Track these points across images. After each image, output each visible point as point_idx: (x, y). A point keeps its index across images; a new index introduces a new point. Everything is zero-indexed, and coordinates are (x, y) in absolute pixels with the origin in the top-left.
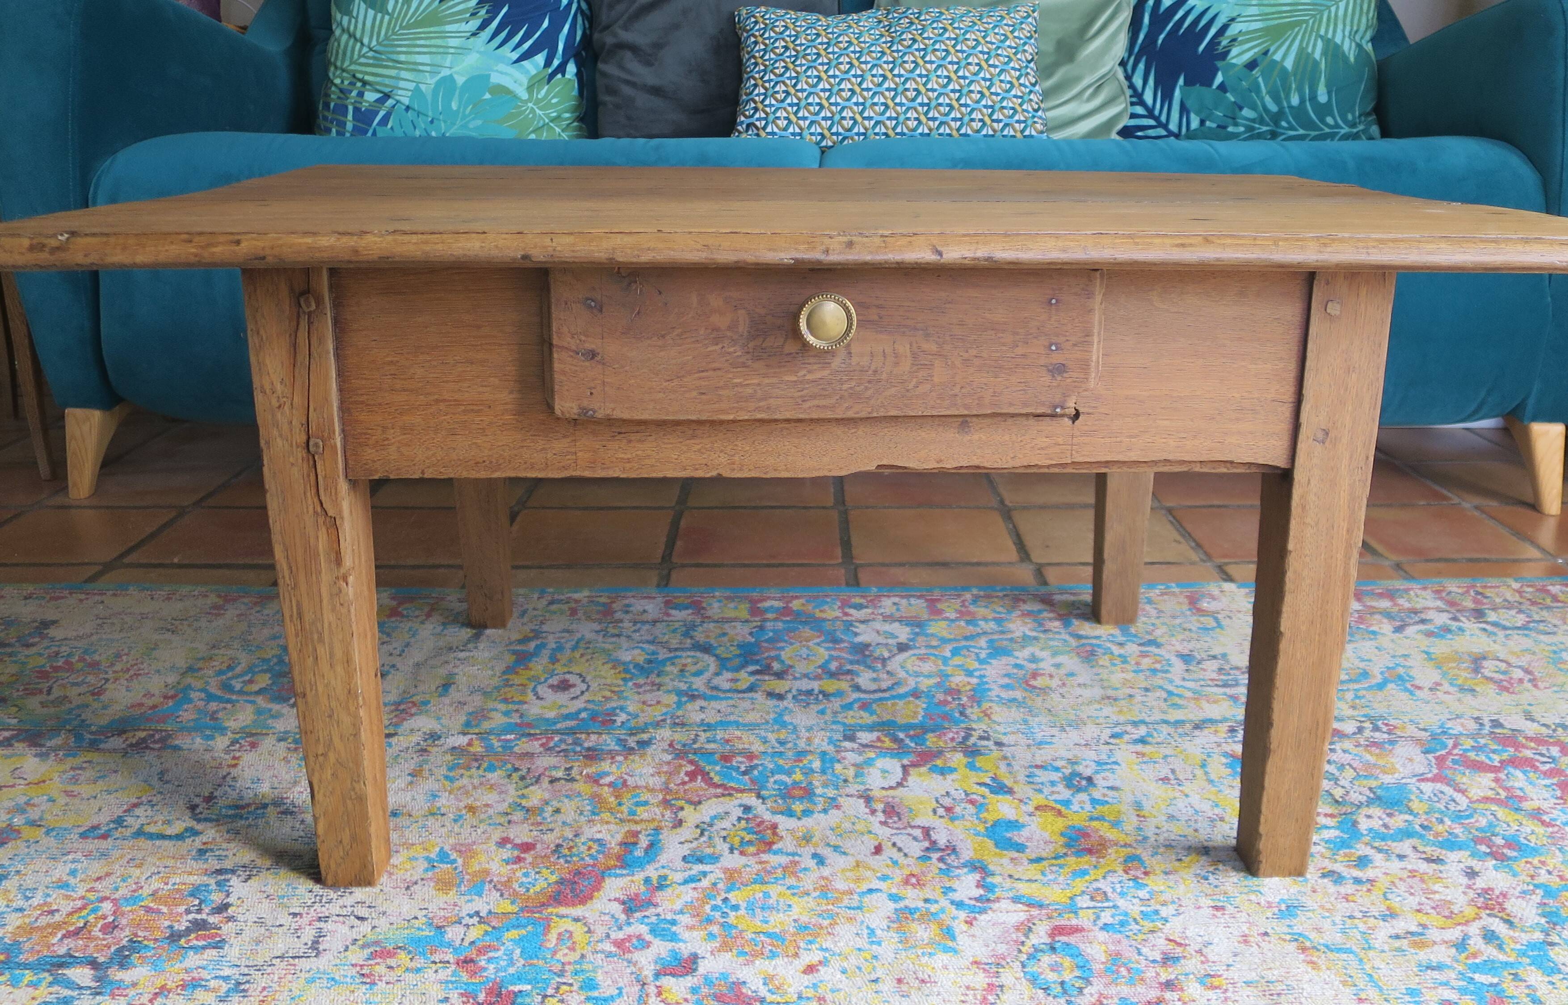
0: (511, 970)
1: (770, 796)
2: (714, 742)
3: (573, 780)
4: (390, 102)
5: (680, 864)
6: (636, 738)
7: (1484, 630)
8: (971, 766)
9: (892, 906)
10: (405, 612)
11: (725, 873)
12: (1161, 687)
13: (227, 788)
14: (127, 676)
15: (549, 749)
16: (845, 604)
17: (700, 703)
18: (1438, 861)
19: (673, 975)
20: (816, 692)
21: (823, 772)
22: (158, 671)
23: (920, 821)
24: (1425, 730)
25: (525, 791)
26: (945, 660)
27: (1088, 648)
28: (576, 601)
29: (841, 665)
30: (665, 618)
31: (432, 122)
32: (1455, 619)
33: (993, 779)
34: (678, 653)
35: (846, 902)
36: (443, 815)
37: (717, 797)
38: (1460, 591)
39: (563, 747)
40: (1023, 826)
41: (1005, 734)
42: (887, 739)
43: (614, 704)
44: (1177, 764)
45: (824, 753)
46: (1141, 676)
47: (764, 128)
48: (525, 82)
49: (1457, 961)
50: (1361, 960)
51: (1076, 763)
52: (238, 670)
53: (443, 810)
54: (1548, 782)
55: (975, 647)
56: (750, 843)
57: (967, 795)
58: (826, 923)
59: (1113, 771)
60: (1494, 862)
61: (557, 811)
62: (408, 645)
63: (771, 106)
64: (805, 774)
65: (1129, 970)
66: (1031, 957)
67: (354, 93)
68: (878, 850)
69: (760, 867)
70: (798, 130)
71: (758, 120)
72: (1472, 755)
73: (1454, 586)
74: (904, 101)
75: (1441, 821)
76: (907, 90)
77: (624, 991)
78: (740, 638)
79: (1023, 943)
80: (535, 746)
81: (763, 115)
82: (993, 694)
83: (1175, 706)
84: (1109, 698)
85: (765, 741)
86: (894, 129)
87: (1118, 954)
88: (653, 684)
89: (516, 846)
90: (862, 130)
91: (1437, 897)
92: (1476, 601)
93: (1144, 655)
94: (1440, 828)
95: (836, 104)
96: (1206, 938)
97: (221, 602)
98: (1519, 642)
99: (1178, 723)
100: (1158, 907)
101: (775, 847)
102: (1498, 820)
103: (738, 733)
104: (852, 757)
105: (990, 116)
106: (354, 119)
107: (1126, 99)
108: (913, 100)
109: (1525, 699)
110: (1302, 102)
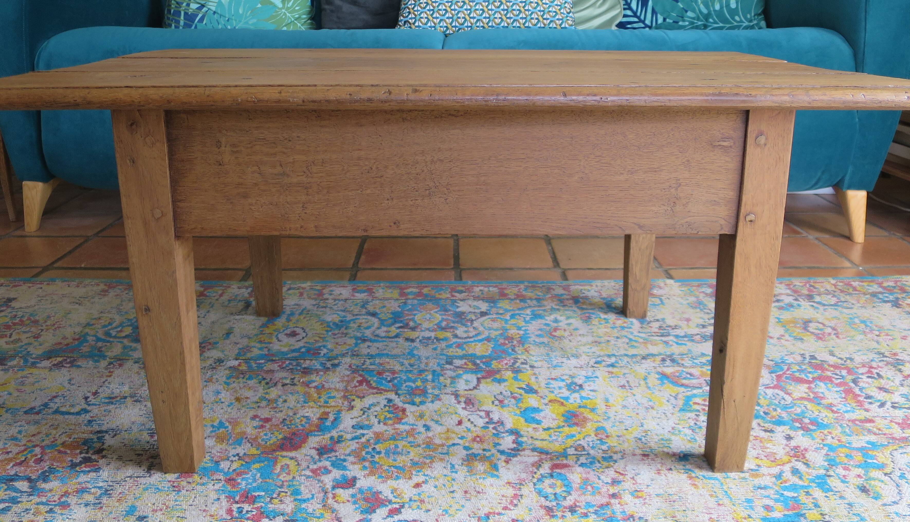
0: (254, 485)
1: (403, 394)
2: (374, 364)
3: (294, 385)
4: (205, 9)
5: (350, 429)
6: (331, 363)
7: (813, 306)
8: (516, 379)
9: (465, 452)
10: (208, 294)
11: (374, 434)
12: (626, 336)
13: (105, 388)
14: (53, 328)
15: (283, 368)
16: (453, 290)
17: (368, 343)
18: (771, 431)
19: (343, 488)
21: (433, 381)
22: (71, 325)
23: (484, 408)
24: (772, 360)
25: (268, 391)
26: (506, 321)
27: (587, 315)
28: (303, 288)
29: (447, 325)
30: (352, 298)
31: (228, 20)
32: (796, 300)
33: (528, 385)
34: (358, 317)
35: (440, 450)
36: (222, 403)
37: (373, 394)
38: (801, 284)
39: (291, 367)
40: (542, 411)
41: (536, 361)
42: (470, 364)
43: (320, 344)
44: (630, 378)
45: (434, 371)
46: (615, 331)
47: (414, 23)
49: (775, 484)
50: (722, 484)
51: (574, 377)
52: (114, 325)
53: (223, 400)
54: (838, 389)
55: (523, 314)
56: (390, 418)
57: (512, 393)
58: (428, 461)
59: (594, 381)
60: (802, 432)
61: (285, 401)
62: (208, 312)
63: (418, 11)
64: (422, 381)
65: (593, 488)
66: (539, 480)
67: (184, 4)
68: (460, 423)
69: (393, 431)
70: (433, 25)
71: (410, 19)
72: (797, 374)
73: (797, 282)
74: (493, 8)
75: (775, 410)
77: (315, 496)
78: (393, 309)
79: (535, 473)
80: (275, 367)
81: (413, 16)
82: (531, 340)
83: (633, 347)
84: (596, 342)
85: (402, 364)
86: (487, 24)
87: (587, 479)
88: (343, 333)
89: (261, 420)
90: (469, 25)
91: (768, 450)
92: (809, 290)
93: (618, 319)
94: (774, 414)
95: (455, 10)
96: (637, 471)
97: (106, 288)
98: (831, 312)
99: (634, 356)
100: (612, 454)
101: (403, 421)
102: (807, 409)
103: (388, 360)
104: (450, 373)
105: (542, 16)
106: (185, 19)
107: (622, 7)
108: (498, 7)
109: (831, 343)
110: (721, 7)
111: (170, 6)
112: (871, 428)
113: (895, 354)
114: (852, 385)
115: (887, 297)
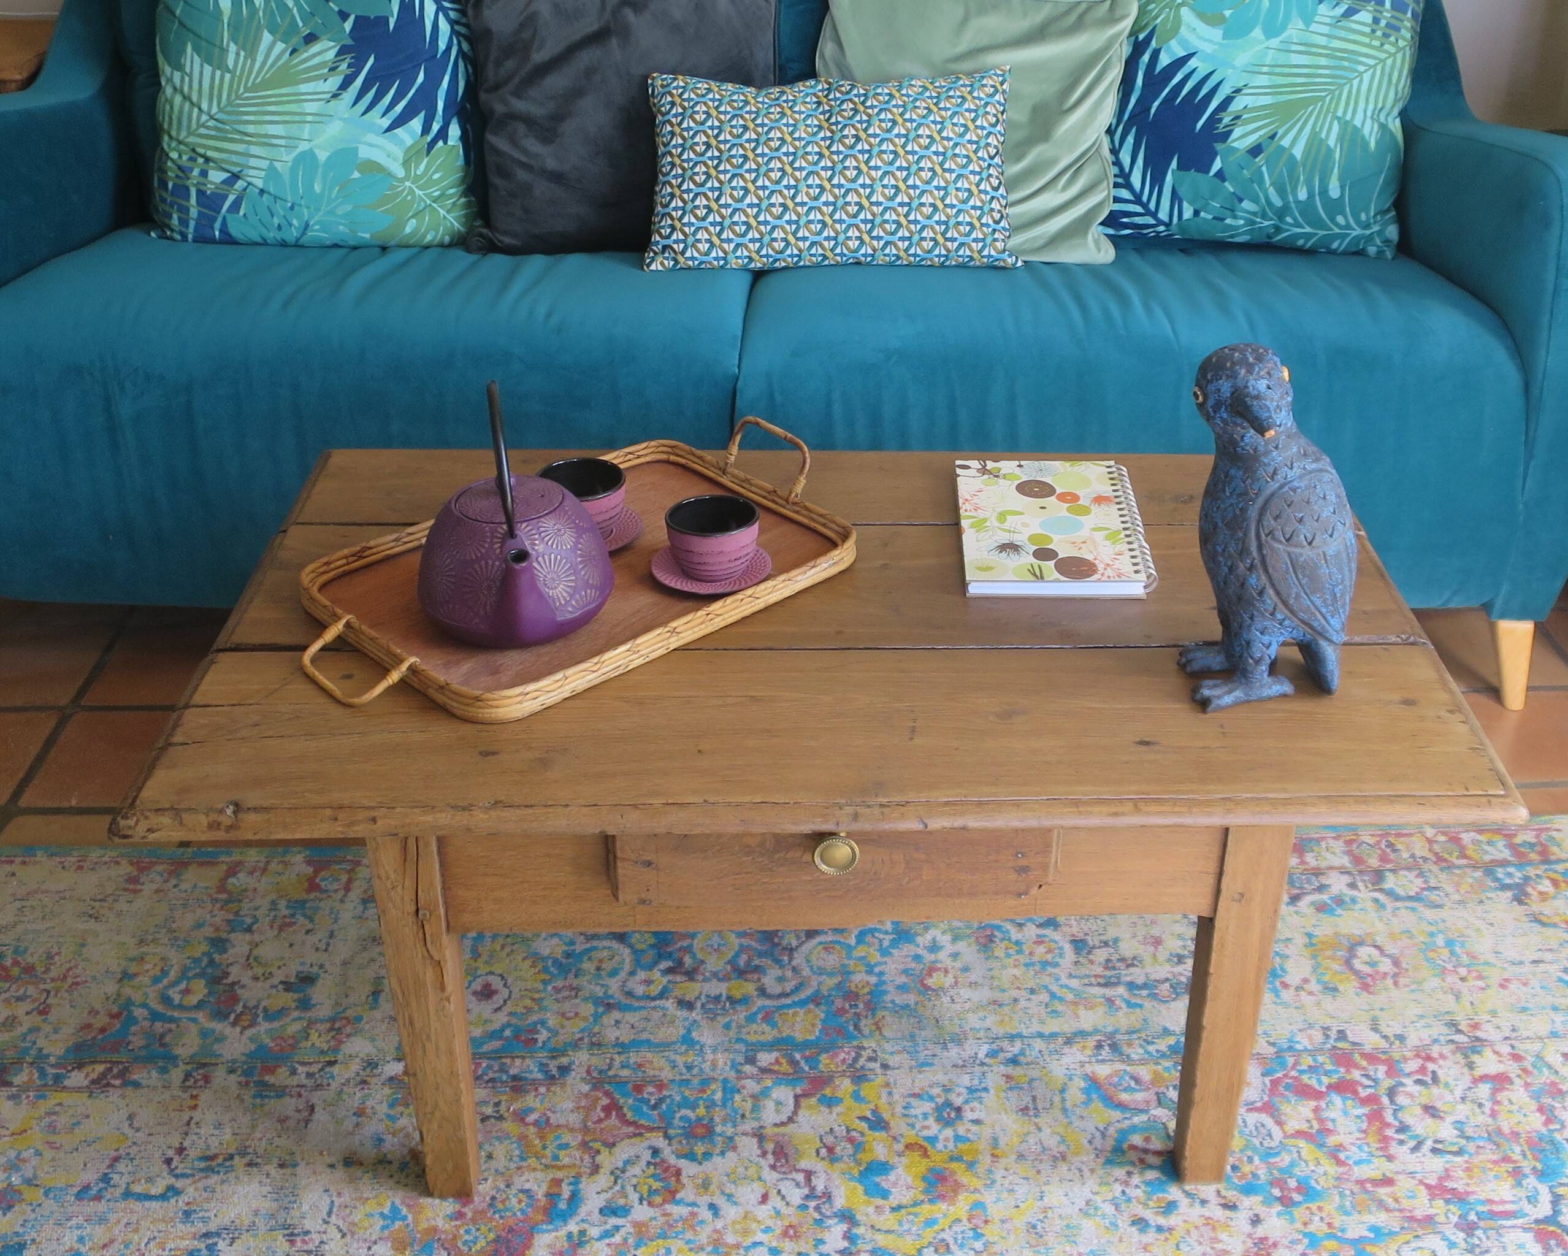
1: (677, 1135)
2: (627, 1067)
3: (501, 1118)
4: (240, 184)
5: (596, 1216)
6: (556, 1064)
7: (1377, 900)
8: (857, 1096)
10: (323, 885)
11: (634, 1226)
12: (1046, 987)
13: (193, 1136)
14: (66, 986)
15: (478, 1078)
17: (616, 1015)
18: (1233, 1207)
21: (724, 1105)
22: (95, 978)
23: (803, 1164)
24: (1273, 1044)
26: (849, 949)
27: (988, 931)
29: (749, 961)
31: (292, 208)
32: (1353, 885)
33: (875, 1112)
34: (595, 943)
36: (390, 1161)
37: (629, 1137)
39: (491, 1075)
40: (893, 1168)
41: (892, 1053)
42: (784, 1061)
43: (535, 1018)
44: (1039, 1090)
45: (725, 1081)
46: (1031, 972)
47: (683, 253)
48: (400, 155)
51: (949, 1091)
52: (173, 975)
54: (1360, 1111)
55: (880, 931)
56: (657, 1190)
57: (848, 1131)
59: (981, 1100)
60: (1280, 1207)
61: (490, 1157)
63: (690, 224)
64: (707, 1107)
67: (196, 172)
68: (765, 1198)
69: (663, 1219)
70: (721, 255)
71: (675, 242)
72: (1306, 1077)
75: (1251, 1161)
76: (848, 204)
81: (681, 237)
82: (888, 999)
83: (1054, 1013)
84: (995, 1002)
85: (674, 1065)
86: (832, 250)
88: (571, 988)
90: (796, 252)
91: (1220, 1246)
93: (1039, 940)
94: (1247, 1169)
95: (766, 223)
97: (134, 872)
98: (1403, 919)
99: (1052, 1037)
101: (678, 1196)
102: (1300, 1158)
103: (649, 1055)
104: (751, 1086)
105: (943, 234)
106: (199, 203)
107: (1112, 180)
108: (855, 216)
109: (1379, 1000)
110: (1311, 195)
111: (163, 171)
112: (1385, 1197)
113: (1476, 1027)
114: (1385, 1101)
115: (1510, 875)
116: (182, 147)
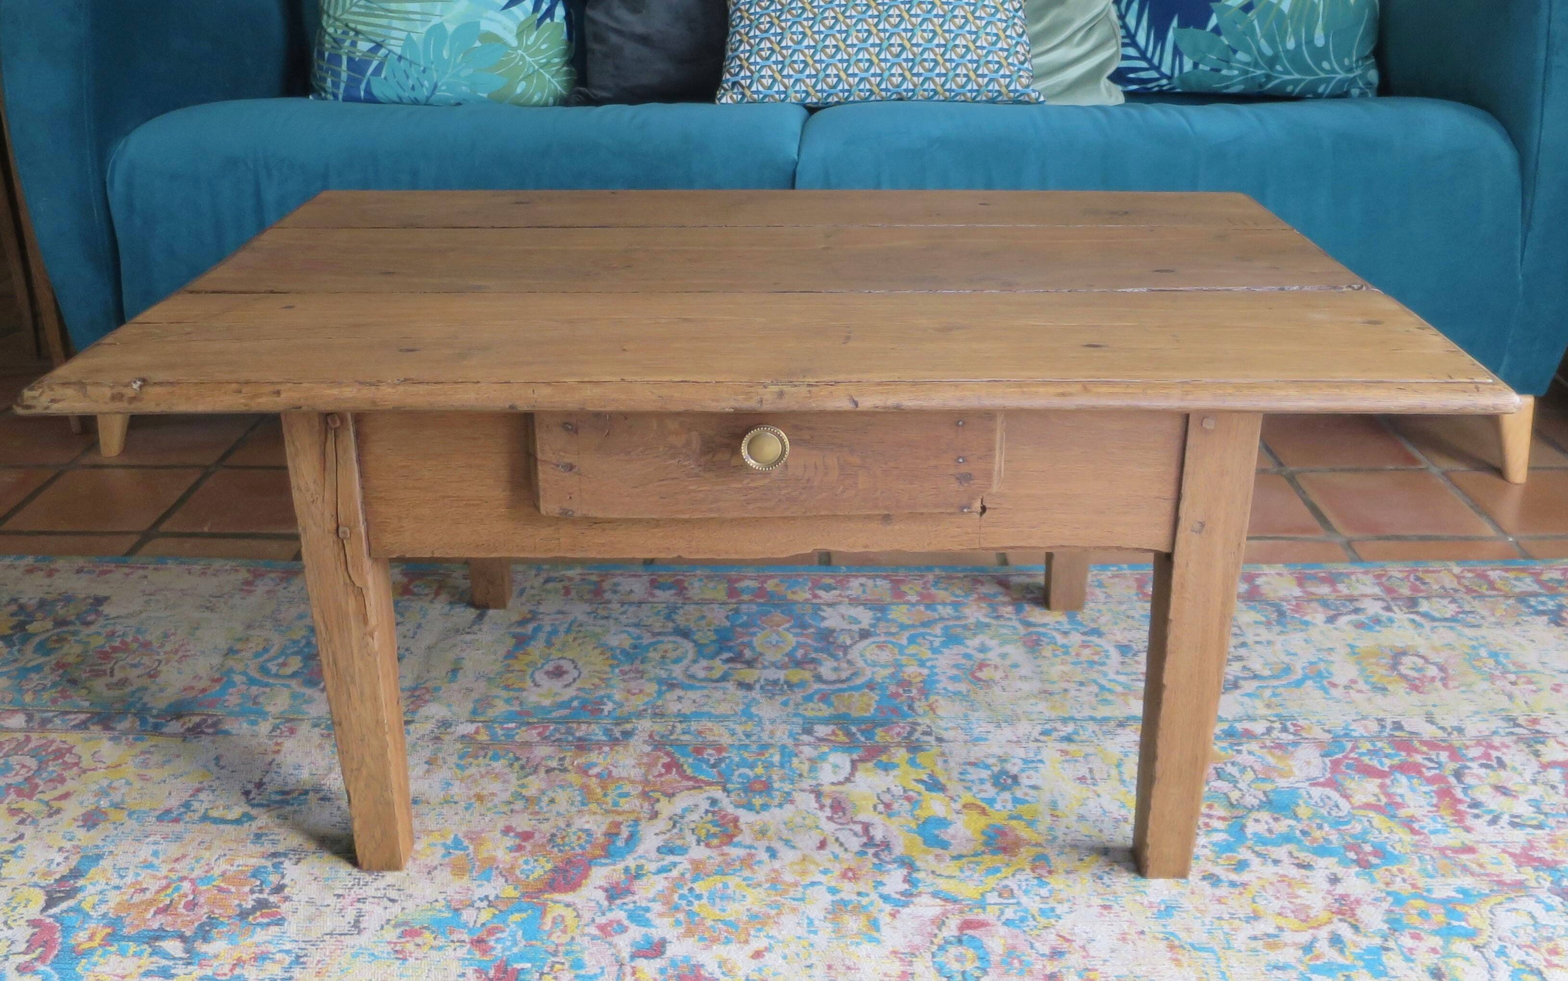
0: (515, 950)
1: (735, 790)
2: (688, 733)
3: (565, 770)
4: (382, 52)
5: (654, 855)
6: (620, 728)
7: (1413, 621)
8: (912, 763)
9: (829, 897)
10: (416, 590)
11: (692, 864)
12: (1095, 681)
13: (273, 775)
14: (176, 658)
15: (545, 738)
16: (816, 585)
17: (679, 692)
18: (1307, 867)
19: (646, 956)
20: (782, 682)
21: (782, 766)
22: (203, 652)
23: (862, 817)
24: (1329, 731)
25: (525, 781)
26: (902, 648)
27: (1034, 637)
28: (570, 579)
29: (806, 655)
30: (650, 599)
32: (1388, 609)
33: (931, 776)
34: (660, 638)
35: (792, 894)
36: (456, 803)
37: (689, 789)
38: (1400, 575)
39: (558, 736)
40: (950, 823)
41: (946, 729)
42: (840, 733)
43: (602, 693)
44: (1096, 764)
45: (784, 747)
46: (1079, 669)
47: (749, 88)
48: (514, 28)
49: (1301, 962)
50: (1218, 959)
51: (1005, 761)
52: (273, 652)
53: (456, 798)
54: (1427, 789)
55: (929, 634)
56: (715, 835)
57: (905, 791)
58: (773, 912)
59: (1036, 769)
60: (1357, 869)
61: (552, 801)
62: (419, 626)
64: (765, 767)
65: (1021, 962)
66: (941, 948)
67: (347, 43)
68: (823, 845)
69: (720, 859)
70: (782, 88)
71: (743, 78)
72: (1366, 759)
73: (1396, 571)
75: (1320, 827)
77: (606, 970)
78: (717, 622)
79: (935, 936)
80: (533, 735)
81: (748, 74)
82: (940, 687)
83: (1106, 702)
84: (1045, 692)
85: (733, 733)
86: (878, 85)
87: (1014, 948)
88: (637, 671)
89: (518, 835)
90: (847, 87)
91: (1299, 901)
92: (1413, 588)
93: (1085, 645)
94: (1318, 834)
95: (821, 61)
96: (1090, 935)
97: (250, 577)
98: (1444, 635)
99: (1105, 720)
100: (1055, 905)
101: (735, 840)
102: (1372, 826)
103: (709, 725)
104: (808, 751)
106: (349, 68)
107: (1120, 42)
109: (1432, 698)
110: (1298, 46)
111: (321, 44)
112: (1468, 863)
113: (1535, 721)
114: (1453, 780)
115: (1543, 603)
116: (338, 23)
